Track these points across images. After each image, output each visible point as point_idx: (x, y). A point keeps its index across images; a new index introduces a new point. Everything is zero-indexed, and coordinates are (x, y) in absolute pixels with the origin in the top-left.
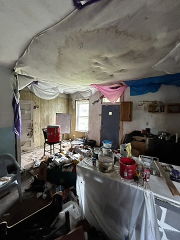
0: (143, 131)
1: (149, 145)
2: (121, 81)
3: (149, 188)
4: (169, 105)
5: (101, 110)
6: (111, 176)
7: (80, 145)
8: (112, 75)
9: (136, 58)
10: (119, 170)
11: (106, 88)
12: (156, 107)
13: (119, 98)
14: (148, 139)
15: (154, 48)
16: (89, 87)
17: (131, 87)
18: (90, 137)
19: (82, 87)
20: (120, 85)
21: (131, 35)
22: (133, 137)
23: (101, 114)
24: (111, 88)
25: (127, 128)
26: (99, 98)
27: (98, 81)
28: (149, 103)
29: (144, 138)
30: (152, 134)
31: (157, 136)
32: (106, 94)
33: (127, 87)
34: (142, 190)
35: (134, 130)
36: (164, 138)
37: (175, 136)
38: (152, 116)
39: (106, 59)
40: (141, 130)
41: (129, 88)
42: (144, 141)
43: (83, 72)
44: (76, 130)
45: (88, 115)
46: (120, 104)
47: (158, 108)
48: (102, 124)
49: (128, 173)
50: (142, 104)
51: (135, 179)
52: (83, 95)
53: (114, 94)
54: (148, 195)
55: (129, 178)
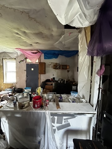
0: (52, 79)
1: (55, 86)
2: (38, 49)
3: (48, 110)
4: (63, 66)
5: (26, 67)
6: (27, 110)
7: (8, 93)
8: (31, 45)
9: (44, 37)
10: (33, 105)
11: (28, 52)
12: (57, 66)
13: (38, 60)
14: (54, 83)
15: (52, 35)
16: (15, 50)
17: (44, 54)
18: (18, 86)
19: (7, 48)
20: (38, 52)
21: (39, 23)
22: (46, 83)
23: (26, 69)
24: (32, 53)
25: (43, 78)
26: (24, 59)
27: (21, 46)
28: (54, 64)
29: (52, 83)
30: (56, 81)
31: (58, 81)
32: (28, 56)
33: (42, 53)
34: (45, 111)
35: (47, 79)
36: (60, 82)
37: (65, 80)
38: (55, 71)
39: (24, 32)
40: (50, 79)
41: (43, 54)
42: (52, 84)
43: (7, 37)
44: (4, 82)
45: (16, 71)
46: (38, 63)
47: (58, 67)
48: (27, 76)
49: (37, 105)
50: (51, 64)
51: (41, 107)
52: (10, 55)
53: (34, 57)
54: (47, 113)
55: (38, 107)
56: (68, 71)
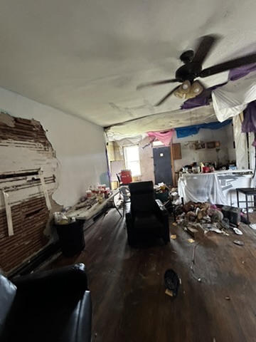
5: (152, 153)
13: (169, 141)
23: (152, 156)
25: (178, 165)
26: (149, 143)
28: (193, 142)
32: (160, 139)
38: (196, 152)
46: (169, 146)
47: (200, 146)
50: (188, 144)
52: (132, 140)
53: (166, 138)
56: (218, 150)
